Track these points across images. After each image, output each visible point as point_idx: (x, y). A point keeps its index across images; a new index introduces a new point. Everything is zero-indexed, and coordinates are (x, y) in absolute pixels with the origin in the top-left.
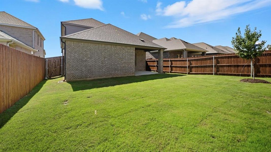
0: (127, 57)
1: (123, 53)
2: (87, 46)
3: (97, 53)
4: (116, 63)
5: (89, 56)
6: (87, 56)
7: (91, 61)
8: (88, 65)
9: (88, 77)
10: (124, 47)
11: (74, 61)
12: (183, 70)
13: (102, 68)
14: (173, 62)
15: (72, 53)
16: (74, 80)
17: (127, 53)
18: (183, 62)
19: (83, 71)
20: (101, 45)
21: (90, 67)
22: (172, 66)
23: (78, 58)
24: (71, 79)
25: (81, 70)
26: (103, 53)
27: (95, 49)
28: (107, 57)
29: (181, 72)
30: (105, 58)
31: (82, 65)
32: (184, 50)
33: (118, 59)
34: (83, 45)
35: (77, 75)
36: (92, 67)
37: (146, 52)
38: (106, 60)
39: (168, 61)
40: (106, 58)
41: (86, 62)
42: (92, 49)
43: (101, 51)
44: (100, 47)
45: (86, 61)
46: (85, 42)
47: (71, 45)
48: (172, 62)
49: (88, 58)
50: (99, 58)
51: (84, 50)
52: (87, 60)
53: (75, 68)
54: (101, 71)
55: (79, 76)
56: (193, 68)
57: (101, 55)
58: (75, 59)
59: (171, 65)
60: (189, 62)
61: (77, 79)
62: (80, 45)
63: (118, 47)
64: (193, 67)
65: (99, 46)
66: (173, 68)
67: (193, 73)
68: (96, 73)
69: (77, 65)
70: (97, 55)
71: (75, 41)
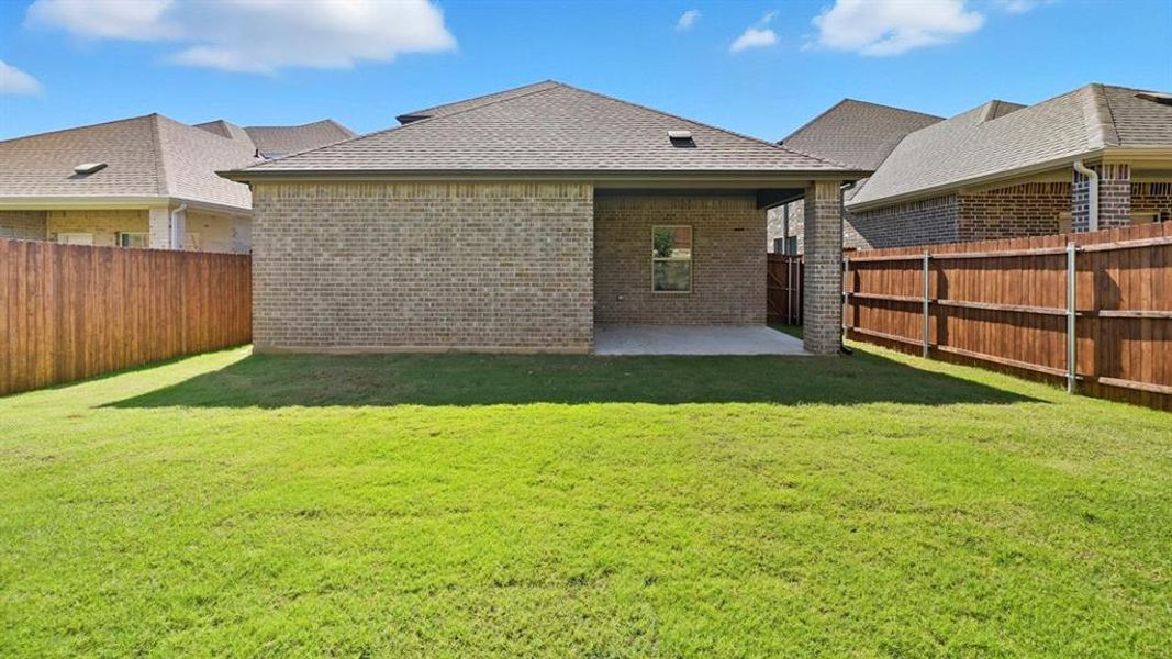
0: (538, 245)
1: (516, 225)
2: (332, 200)
3: (375, 230)
4: (470, 280)
5: (341, 246)
6: (331, 245)
7: (348, 270)
8: (338, 285)
9: (337, 339)
10: (516, 190)
11: (280, 269)
12: (1030, 348)
13: (397, 303)
14: (951, 274)
15: (275, 235)
16: (280, 347)
17: (539, 224)
18: (1028, 274)
19: (317, 315)
20: (394, 191)
21: (344, 295)
22: (940, 302)
23: (294, 253)
24: (269, 343)
25: (309, 309)
26: (401, 229)
27: (366, 210)
28: (422, 247)
29: (1005, 361)
30: (412, 251)
31: (313, 285)
32: (1079, 166)
33: (484, 255)
34: (315, 198)
35: (293, 329)
36: (353, 295)
37: (770, 211)
38: (418, 260)
39: (916, 264)
40: (419, 253)
41: (328, 270)
42: (352, 210)
43: (395, 220)
44: (390, 201)
45: (327, 266)
46: (322, 183)
47: (271, 200)
48: (947, 272)
49: (337, 255)
50: (384, 255)
51: (319, 217)
52: (332, 265)
53: (285, 299)
54: (394, 315)
55: (299, 331)
56: (1137, 337)
57: (395, 240)
58: (286, 260)
59: (939, 297)
60: (1089, 275)
61: (290, 344)
62: (305, 197)
63: (485, 192)
64: (1132, 327)
65: (384, 196)
66: (951, 320)
67: (1134, 385)
68: (369, 324)
69: (275, 284)
70: (373, 240)
71: (285, 183)
